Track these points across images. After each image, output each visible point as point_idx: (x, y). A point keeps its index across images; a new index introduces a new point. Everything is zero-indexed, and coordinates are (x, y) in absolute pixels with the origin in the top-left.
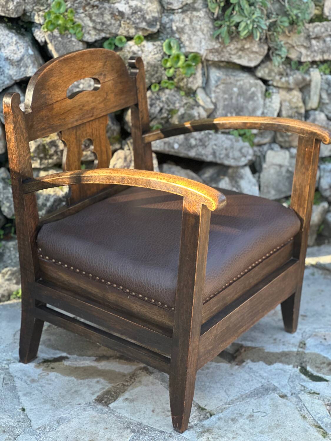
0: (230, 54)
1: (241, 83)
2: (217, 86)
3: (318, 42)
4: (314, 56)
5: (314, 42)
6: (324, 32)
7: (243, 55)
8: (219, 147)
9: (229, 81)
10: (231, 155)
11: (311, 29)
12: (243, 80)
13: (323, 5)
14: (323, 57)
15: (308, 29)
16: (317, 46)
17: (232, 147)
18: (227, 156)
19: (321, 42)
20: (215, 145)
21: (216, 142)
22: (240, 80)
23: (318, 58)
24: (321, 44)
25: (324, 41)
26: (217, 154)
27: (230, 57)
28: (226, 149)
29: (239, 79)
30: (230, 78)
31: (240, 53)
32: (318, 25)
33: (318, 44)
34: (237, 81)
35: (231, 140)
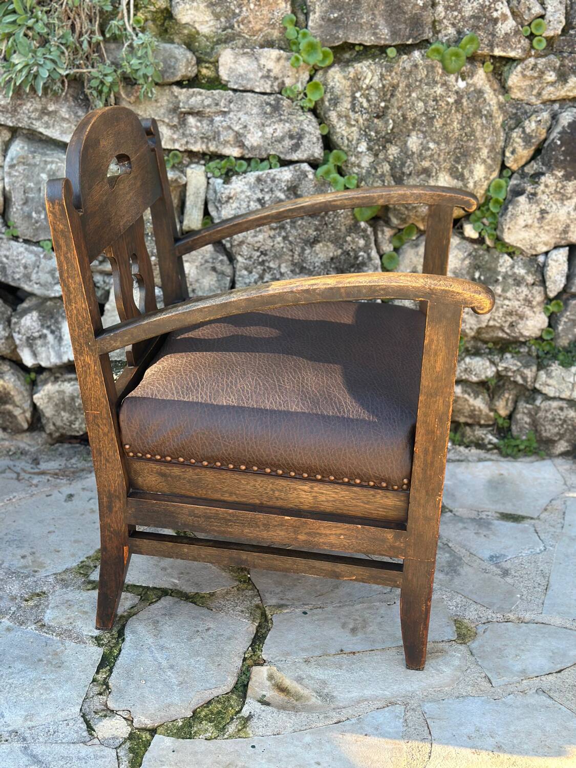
0: (29, 118)
1: (54, 166)
2: (12, 166)
3: (200, 121)
4: (187, 142)
5: (191, 120)
6: (209, 106)
7: (51, 122)
8: (13, 260)
9: (31, 161)
10: (34, 277)
11: (182, 98)
12: (57, 163)
13: (217, 62)
14: (208, 148)
15: (176, 97)
16: (197, 127)
17: (37, 266)
18: (28, 277)
19: (205, 122)
20: (7, 257)
21: (8, 253)
22: (52, 162)
23: (197, 147)
24: (205, 126)
25: (212, 121)
26: (9, 272)
27: (32, 123)
28: (25, 267)
29: (49, 159)
30: (34, 157)
31: (46, 118)
32: (200, 94)
33: (199, 124)
34: (46, 162)
35: (36, 255)
